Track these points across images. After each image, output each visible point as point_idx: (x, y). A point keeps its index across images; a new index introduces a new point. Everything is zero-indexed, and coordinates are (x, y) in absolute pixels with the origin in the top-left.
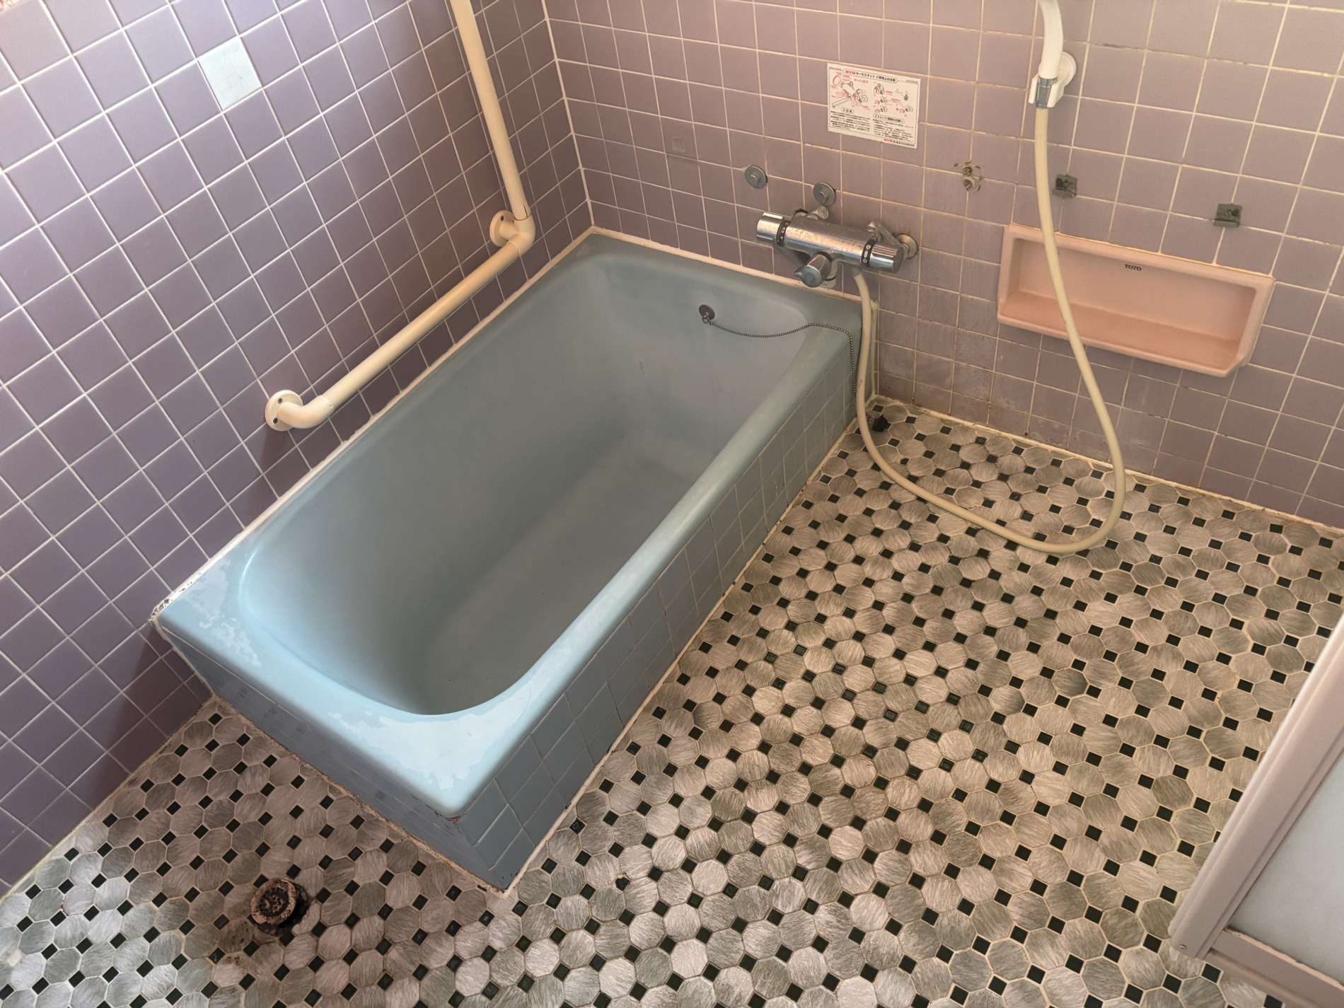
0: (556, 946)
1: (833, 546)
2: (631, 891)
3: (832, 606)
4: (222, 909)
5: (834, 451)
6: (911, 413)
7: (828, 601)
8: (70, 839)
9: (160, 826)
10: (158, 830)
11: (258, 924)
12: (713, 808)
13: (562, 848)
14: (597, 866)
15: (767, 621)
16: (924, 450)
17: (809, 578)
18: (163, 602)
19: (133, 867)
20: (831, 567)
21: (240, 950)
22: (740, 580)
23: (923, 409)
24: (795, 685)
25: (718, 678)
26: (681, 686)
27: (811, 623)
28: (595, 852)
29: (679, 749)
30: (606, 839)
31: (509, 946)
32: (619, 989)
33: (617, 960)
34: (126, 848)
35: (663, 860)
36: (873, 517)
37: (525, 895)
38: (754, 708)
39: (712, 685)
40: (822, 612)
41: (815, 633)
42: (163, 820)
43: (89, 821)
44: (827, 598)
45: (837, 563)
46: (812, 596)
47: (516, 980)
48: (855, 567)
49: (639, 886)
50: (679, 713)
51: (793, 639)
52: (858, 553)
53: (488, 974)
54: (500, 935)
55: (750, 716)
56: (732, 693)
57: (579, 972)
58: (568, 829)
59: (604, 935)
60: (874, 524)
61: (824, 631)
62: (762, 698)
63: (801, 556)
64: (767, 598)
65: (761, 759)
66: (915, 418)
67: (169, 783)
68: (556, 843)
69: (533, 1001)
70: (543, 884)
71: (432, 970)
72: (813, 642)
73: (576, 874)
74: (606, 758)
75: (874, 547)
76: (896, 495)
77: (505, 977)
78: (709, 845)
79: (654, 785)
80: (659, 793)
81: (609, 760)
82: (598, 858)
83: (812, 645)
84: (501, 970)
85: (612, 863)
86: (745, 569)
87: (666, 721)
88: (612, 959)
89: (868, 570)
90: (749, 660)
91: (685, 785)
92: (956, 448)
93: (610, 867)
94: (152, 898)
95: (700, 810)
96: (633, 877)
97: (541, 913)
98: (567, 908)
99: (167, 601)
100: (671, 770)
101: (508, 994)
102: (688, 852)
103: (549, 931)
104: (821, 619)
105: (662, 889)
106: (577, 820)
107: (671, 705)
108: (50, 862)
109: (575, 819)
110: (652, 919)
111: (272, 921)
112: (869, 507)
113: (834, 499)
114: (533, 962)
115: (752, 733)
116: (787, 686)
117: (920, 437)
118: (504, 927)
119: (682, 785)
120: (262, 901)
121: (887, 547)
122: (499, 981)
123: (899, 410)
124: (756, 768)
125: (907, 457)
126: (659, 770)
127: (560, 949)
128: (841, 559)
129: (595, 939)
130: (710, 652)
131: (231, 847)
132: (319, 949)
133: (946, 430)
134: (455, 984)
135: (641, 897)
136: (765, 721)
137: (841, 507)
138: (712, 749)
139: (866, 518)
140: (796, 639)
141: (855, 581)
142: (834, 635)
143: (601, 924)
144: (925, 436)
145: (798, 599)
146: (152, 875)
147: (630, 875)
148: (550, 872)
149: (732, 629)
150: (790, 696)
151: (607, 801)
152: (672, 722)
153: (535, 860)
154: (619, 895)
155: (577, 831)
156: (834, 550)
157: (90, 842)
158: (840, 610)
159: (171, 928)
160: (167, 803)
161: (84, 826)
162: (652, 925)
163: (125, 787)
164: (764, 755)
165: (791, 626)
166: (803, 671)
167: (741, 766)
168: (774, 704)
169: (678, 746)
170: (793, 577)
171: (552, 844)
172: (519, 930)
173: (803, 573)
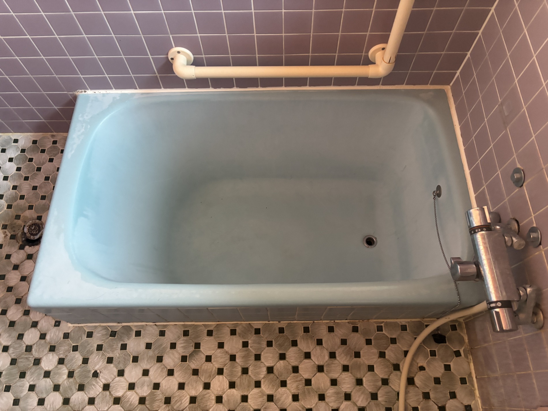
0: (56, 363)
1: (336, 362)
2: (94, 381)
3: (295, 385)
4: (22, 213)
5: (403, 321)
6: (464, 350)
7: (297, 381)
8: (21, 135)
9: (42, 162)
10: (40, 162)
11: (24, 231)
12: (149, 394)
13: (100, 335)
14: (99, 357)
15: (266, 355)
16: (438, 375)
17: (307, 361)
18: (83, 90)
19: (22, 167)
20: (320, 369)
21: (10, 233)
22: (283, 324)
23: (470, 357)
24: (236, 394)
25: (220, 350)
26: (206, 334)
27: (278, 380)
28: (105, 351)
29: (172, 356)
30: (113, 351)
31: (49, 343)
32: (49, 406)
33: (60, 396)
34: (27, 157)
35: (114, 386)
36: (369, 373)
37: (72, 334)
38: (212, 380)
39: (214, 350)
40: (288, 382)
41: (273, 386)
42: (44, 161)
43: (31, 135)
44: (299, 379)
45: (325, 371)
46: (295, 370)
47: (36, 356)
48: (328, 383)
49: (97, 383)
50: (191, 343)
51: (262, 376)
52: (338, 379)
53: (35, 342)
54: (52, 335)
55: (207, 381)
56: (214, 363)
57: (50, 382)
58: (110, 330)
59: (69, 382)
60: (364, 376)
61: (276, 390)
62: (219, 381)
63: (318, 347)
64: (280, 346)
65: (185, 402)
66: (460, 355)
67: (60, 149)
68: (101, 330)
69: (31, 370)
70: (80, 338)
71: (29, 317)
72: (266, 389)
73: (91, 350)
74: (151, 324)
75: (348, 386)
76: (393, 377)
77: (36, 350)
78: (130, 405)
79: (148, 356)
80: (146, 361)
81: (151, 326)
82: (103, 355)
83: (264, 389)
84: (38, 347)
85: (103, 363)
86: (292, 322)
87: (183, 340)
88: (60, 393)
89: (330, 392)
90: (237, 360)
91: (155, 372)
92: (453, 395)
93: (100, 363)
94: (14, 185)
95: (145, 388)
96: (100, 377)
97: (68, 347)
98: (74, 357)
99: (85, 92)
100: (160, 359)
101: (30, 357)
102: (123, 396)
103: (62, 356)
104: (284, 384)
105: (100, 395)
106: (116, 332)
107: (193, 336)
108: (9, 136)
109: (116, 330)
110: (85, 400)
111: (28, 235)
112: (375, 366)
113: (369, 342)
114: (46, 358)
115: (198, 388)
116: (233, 390)
117: (447, 368)
118: (56, 335)
119: (154, 370)
120: (32, 225)
121: (353, 394)
122: (33, 350)
123: (461, 341)
124: (180, 403)
125: (427, 369)
126: (157, 353)
127: (56, 367)
128: (329, 372)
129: (65, 380)
130: (232, 336)
131: (47, 195)
132: (22, 263)
133: (463, 381)
134: (26, 331)
135: (93, 388)
136: (208, 391)
137: (365, 350)
138: (179, 373)
139: (366, 369)
140: (263, 378)
141: (319, 388)
142: (277, 397)
143: (74, 378)
144: (450, 370)
145: (289, 364)
146: (22, 176)
147: (101, 375)
148: (87, 337)
149: (252, 339)
150: (227, 396)
151: (131, 339)
152: (184, 343)
153: (89, 327)
154: (89, 377)
155: (111, 336)
156: (332, 364)
157: (23, 143)
158: (295, 392)
159: (6, 201)
160: (51, 156)
161: (28, 135)
162: (82, 402)
163: (50, 135)
164: (188, 402)
165: (270, 370)
166: (245, 394)
167: (177, 394)
168: (219, 389)
169: (173, 354)
170: (302, 351)
171: (100, 329)
172: (57, 342)
173: (308, 356)
